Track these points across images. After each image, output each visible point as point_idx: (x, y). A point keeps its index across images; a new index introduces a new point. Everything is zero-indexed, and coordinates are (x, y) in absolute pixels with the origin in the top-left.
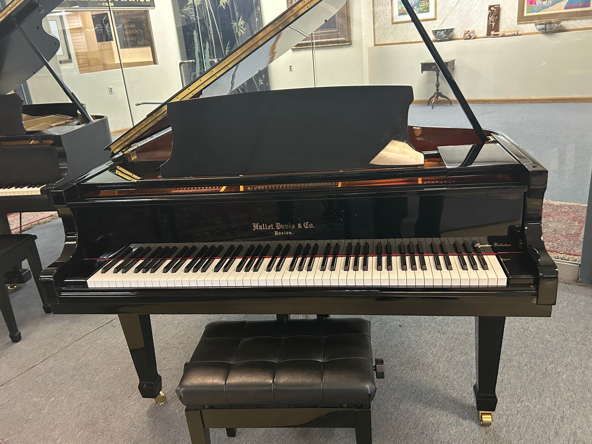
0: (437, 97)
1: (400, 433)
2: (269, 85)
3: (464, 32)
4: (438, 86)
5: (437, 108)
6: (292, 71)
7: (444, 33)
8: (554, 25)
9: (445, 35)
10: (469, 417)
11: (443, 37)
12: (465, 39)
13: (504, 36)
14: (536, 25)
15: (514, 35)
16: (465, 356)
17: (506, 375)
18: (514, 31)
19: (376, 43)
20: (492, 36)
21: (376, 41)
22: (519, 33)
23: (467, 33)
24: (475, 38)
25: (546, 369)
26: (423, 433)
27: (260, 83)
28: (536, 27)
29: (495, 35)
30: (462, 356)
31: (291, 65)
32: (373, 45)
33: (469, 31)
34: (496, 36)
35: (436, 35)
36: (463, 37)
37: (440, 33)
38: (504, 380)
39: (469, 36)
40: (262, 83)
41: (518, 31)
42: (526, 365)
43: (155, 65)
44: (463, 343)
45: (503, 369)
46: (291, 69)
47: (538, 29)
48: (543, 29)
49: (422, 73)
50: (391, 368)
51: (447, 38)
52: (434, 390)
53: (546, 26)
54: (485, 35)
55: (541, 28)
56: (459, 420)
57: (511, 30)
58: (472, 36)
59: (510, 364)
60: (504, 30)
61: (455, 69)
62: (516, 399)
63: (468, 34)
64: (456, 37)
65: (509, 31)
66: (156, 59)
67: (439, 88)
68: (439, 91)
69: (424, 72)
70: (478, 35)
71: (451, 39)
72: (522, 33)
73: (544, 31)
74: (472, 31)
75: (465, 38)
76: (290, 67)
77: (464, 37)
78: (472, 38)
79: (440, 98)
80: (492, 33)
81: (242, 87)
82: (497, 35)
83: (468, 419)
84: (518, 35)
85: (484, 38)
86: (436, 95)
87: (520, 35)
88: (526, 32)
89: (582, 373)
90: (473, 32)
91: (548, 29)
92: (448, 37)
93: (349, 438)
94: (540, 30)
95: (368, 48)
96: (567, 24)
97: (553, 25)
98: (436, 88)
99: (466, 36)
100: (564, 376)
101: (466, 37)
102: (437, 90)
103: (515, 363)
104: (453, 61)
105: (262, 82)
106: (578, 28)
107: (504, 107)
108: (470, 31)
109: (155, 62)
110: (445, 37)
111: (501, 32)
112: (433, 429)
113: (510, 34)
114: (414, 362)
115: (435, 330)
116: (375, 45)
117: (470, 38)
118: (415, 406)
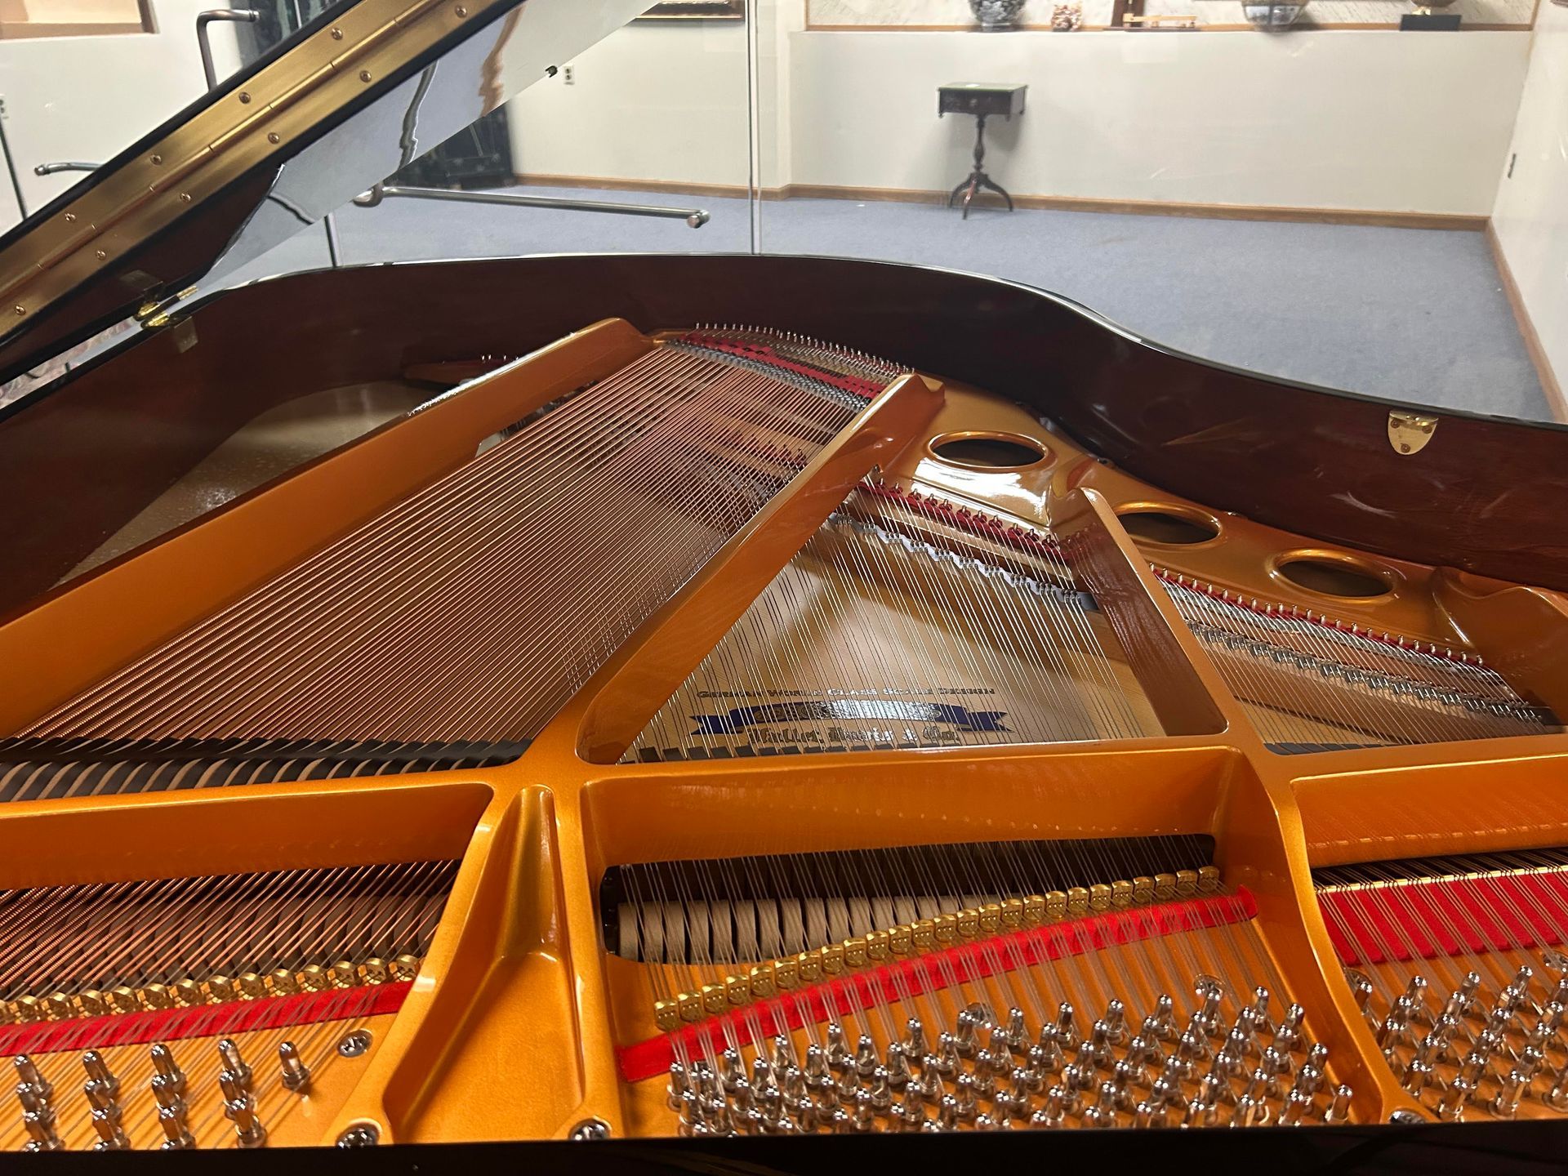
0: (978, 185)
2: (506, 121)
3: (1052, 10)
4: (979, 155)
5: (976, 218)
6: (572, 83)
7: (1003, 6)
8: (1292, 10)
9: (1004, 14)
11: (999, 18)
12: (1056, 30)
13: (1156, 29)
14: (1245, 5)
15: (1182, 29)
18: (1184, 18)
19: (812, 23)
20: (1127, 26)
21: (811, 16)
22: (1197, 24)
23: (1063, 13)
24: (1080, 29)
28: (1245, 11)
29: (1133, 24)
32: (803, 26)
33: (1066, 8)
34: (1136, 26)
35: (979, 10)
36: (1049, 23)
37: (991, 7)
39: (1066, 24)
41: (1194, 18)
43: (147, 35)
46: (568, 77)
47: (1250, 15)
48: (1263, 17)
49: (941, 116)
51: (1008, 24)
53: (1271, 11)
54: (1109, 23)
55: (1258, 15)
57: (1176, 15)
58: (1073, 21)
60: (1157, 14)
61: (1026, 112)
63: (1063, 16)
64: (1030, 23)
65: (1170, 15)
66: (152, 16)
67: (984, 162)
68: (983, 171)
69: (946, 115)
70: (1089, 22)
71: (1017, 27)
72: (1204, 24)
73: (1265, 23)
74: (1075, 8)
75: (1055, 26)
76: (568, 71)
77: (1053, 23)
78: (1075, 27)
79: (983, 190)
80: (1128, 17)
82: (1139, 24)
84: (1193, 29)
85: (1106, 29)
86: (974, 182)
87: (1198, 30)
88: (1213, 22)
90: (1077, 11)
91: (1276, 19)
92: (1011, 21)
94: (1254, 18)
95: (791, 35)
96: (1319, 8)
97: (1289, 8)
98: (973, 162)
99: (1057, 21)
101: (1059, 25)
102: (978, 167)
104: (1024, 90)
106: (1346, 22)
107: (1151, 224)
108: (1069, 8)
109: (148, 25)
110: (1005, 20)
111: (1148, 18)
113: (1172, 24)
116: (809, 28)
117: (1069, 27)
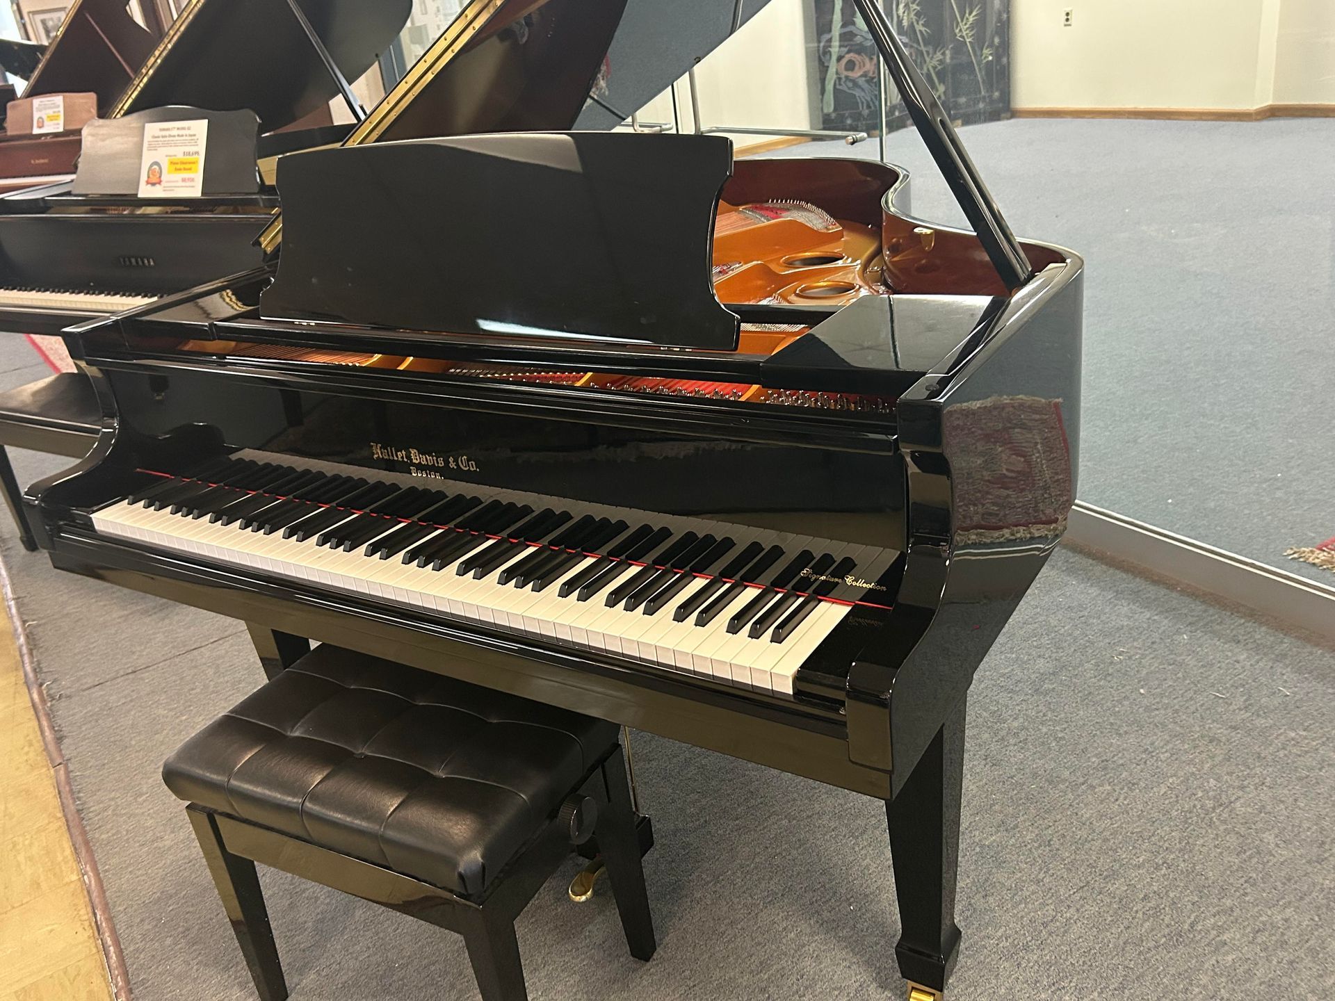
1: (717, 973)
2: (1009, 63)
6: (1070, 25)
10: (896, 987)
16: (1005, 833)
17: (1072, 910)
25: (1192, 925)
26: (763, 990)
27: (986, 57)
30: (998, 831)
31: (1068, 10)
38: (1057, 920)
40: (990, 58)
42: (1146, 898)
44: (1023, 801)
45: (1074, 893)
46: (1067, 20)
50: (808, 817)
52: (866, 896)
56: (868, 986)
59: (1102, 885)
62: (1048, 977)
76: (1068, 14)
81: (939, 67)
83: (891, 990)
89: (1291, 963)
93: (604, 951)
100: (1230, 958)
103: (1119, 887)
105: (991, 54)
112: (795, 987)
114: (872, 816)
115: (980, 750)
118: (795, 922)
